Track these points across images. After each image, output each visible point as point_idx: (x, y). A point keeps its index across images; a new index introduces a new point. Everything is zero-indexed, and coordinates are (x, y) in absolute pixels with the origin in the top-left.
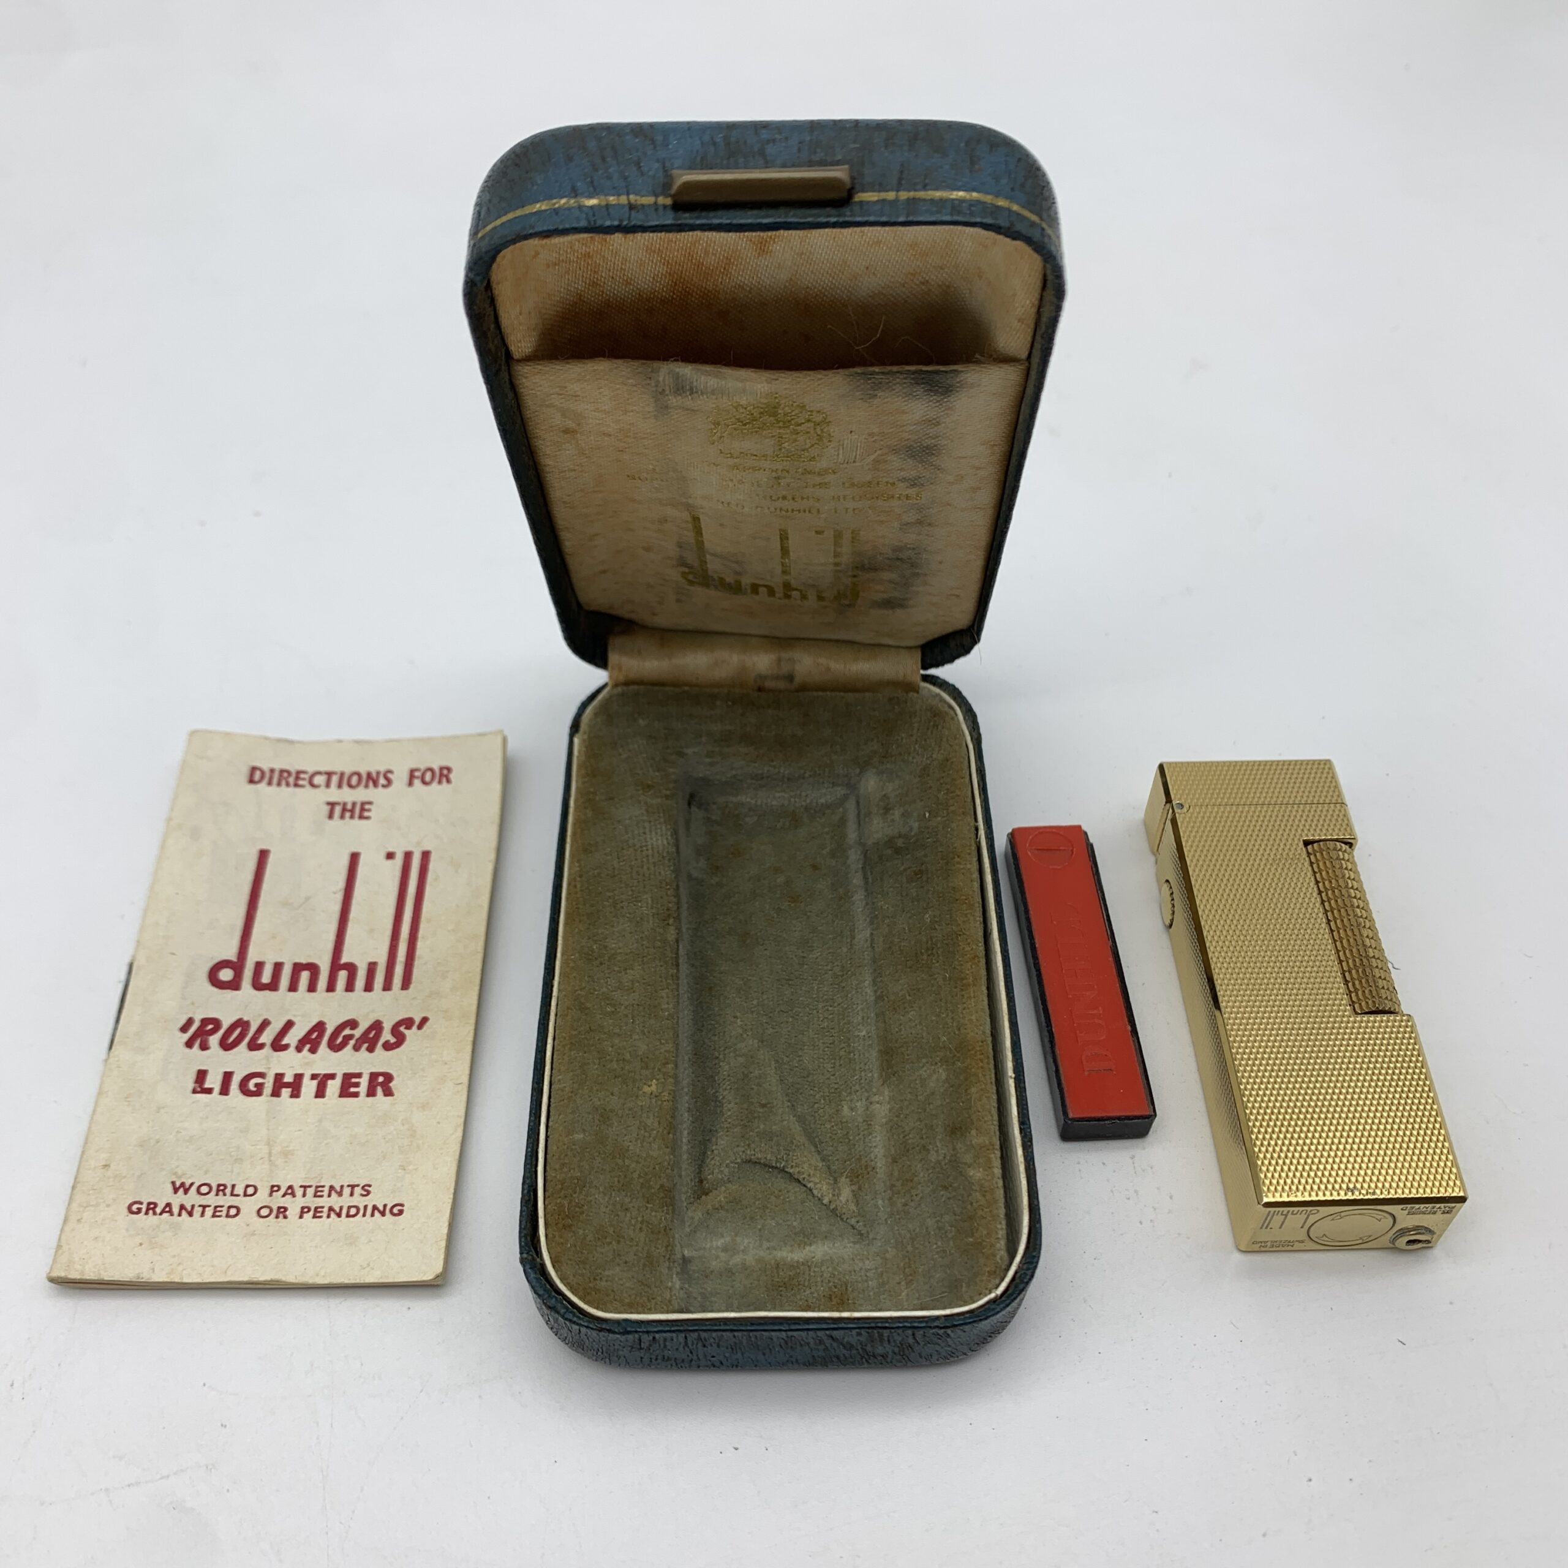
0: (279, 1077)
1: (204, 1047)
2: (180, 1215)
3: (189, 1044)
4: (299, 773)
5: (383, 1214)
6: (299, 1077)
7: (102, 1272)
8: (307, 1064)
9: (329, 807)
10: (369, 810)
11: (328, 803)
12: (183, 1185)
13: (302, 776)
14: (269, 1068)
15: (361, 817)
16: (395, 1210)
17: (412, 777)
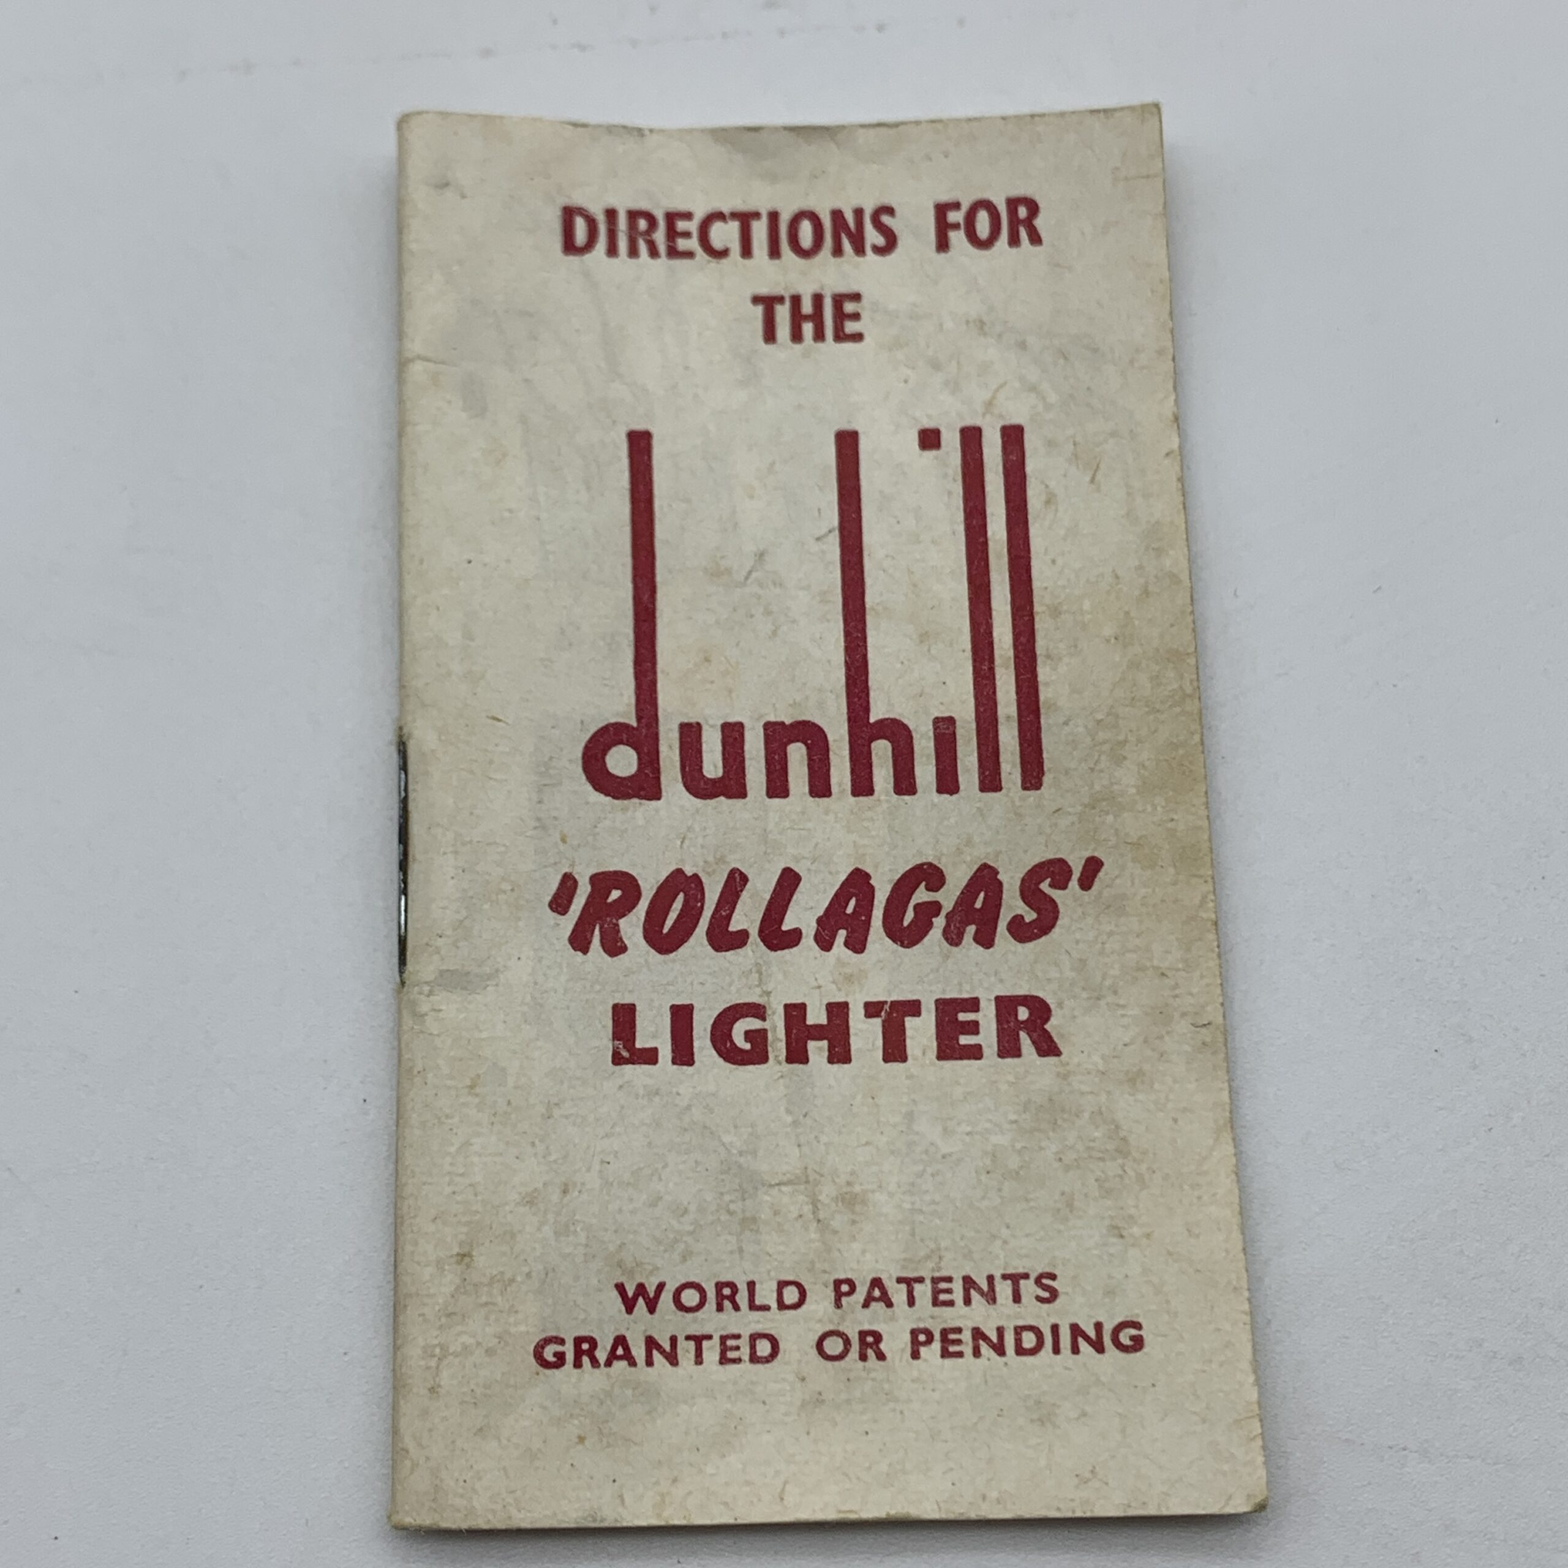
0: (795, 1013)
1: (615, 947)
2: (649, 1362)
3: (579, 941)
4: (672, 218)
5: (1098, 1346)
6: (838, 1011)
7: (514, 1512)
8: (849, 979)
9: (759, 310)
10: (856, 316)
11: (756, 300)
12: (641, 1289)
13: (681, 225)
14: (768, 994)
15: (841, 336)
16: (1125, 1338)
17: (943, 229)
